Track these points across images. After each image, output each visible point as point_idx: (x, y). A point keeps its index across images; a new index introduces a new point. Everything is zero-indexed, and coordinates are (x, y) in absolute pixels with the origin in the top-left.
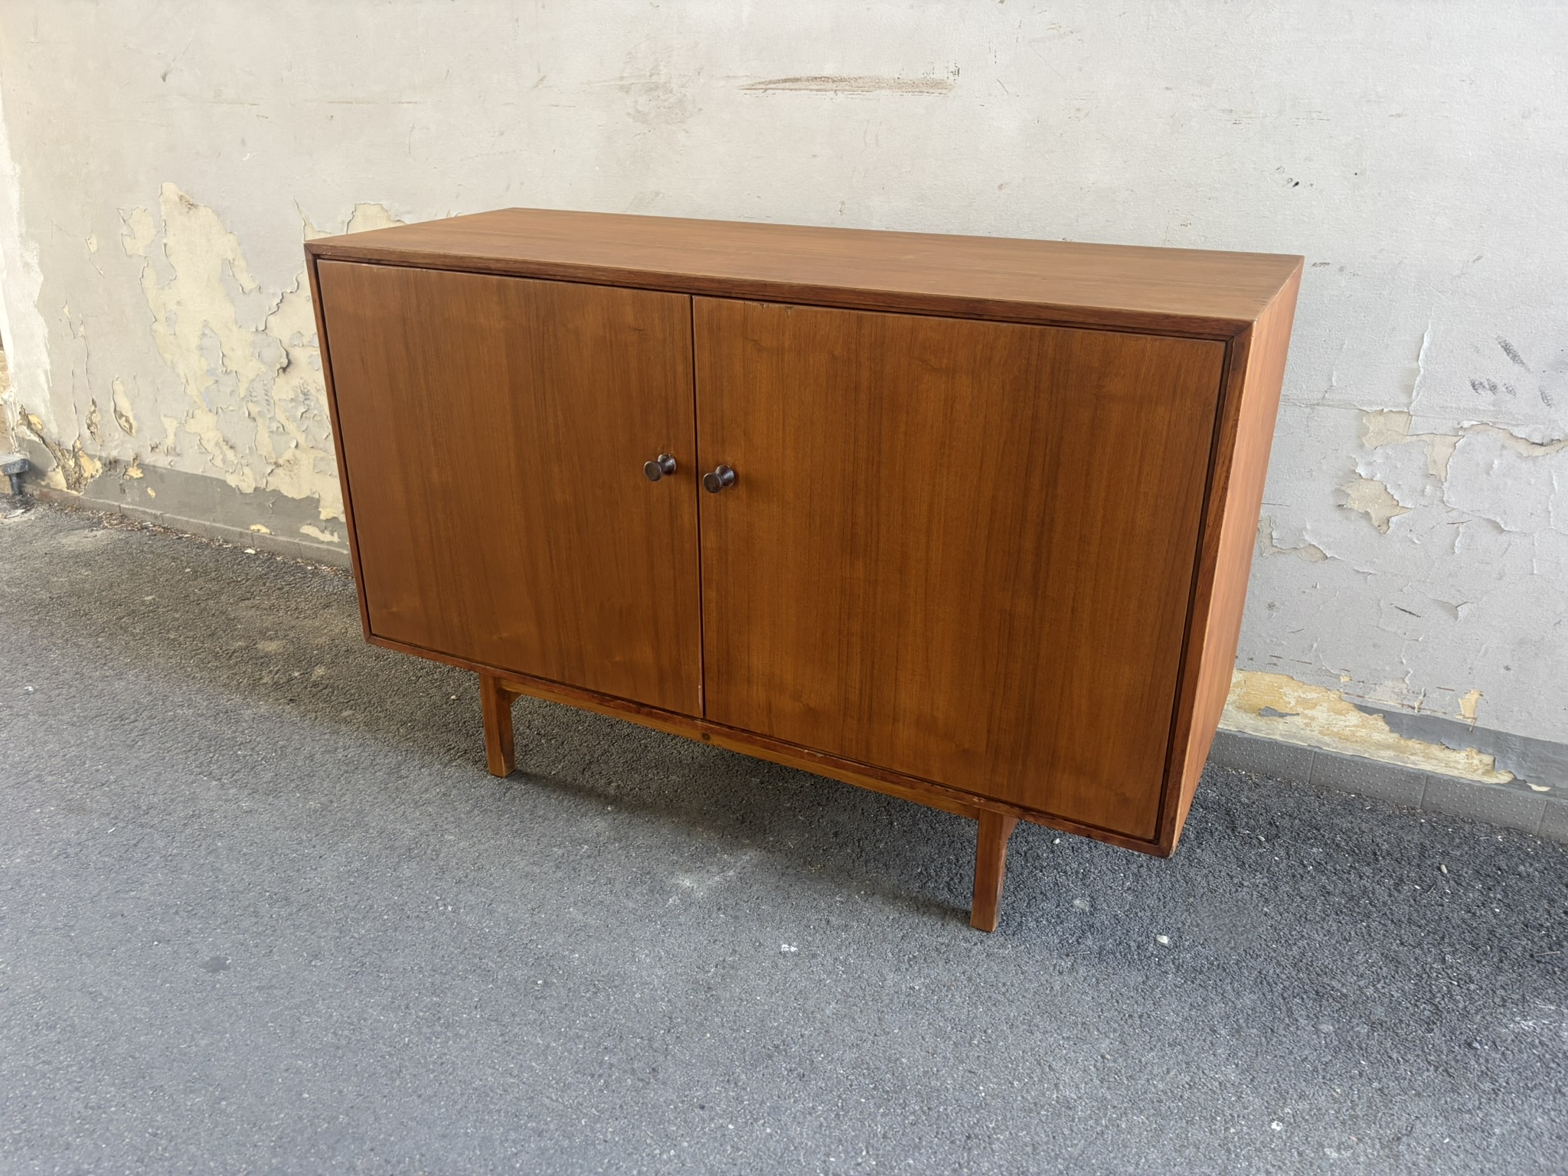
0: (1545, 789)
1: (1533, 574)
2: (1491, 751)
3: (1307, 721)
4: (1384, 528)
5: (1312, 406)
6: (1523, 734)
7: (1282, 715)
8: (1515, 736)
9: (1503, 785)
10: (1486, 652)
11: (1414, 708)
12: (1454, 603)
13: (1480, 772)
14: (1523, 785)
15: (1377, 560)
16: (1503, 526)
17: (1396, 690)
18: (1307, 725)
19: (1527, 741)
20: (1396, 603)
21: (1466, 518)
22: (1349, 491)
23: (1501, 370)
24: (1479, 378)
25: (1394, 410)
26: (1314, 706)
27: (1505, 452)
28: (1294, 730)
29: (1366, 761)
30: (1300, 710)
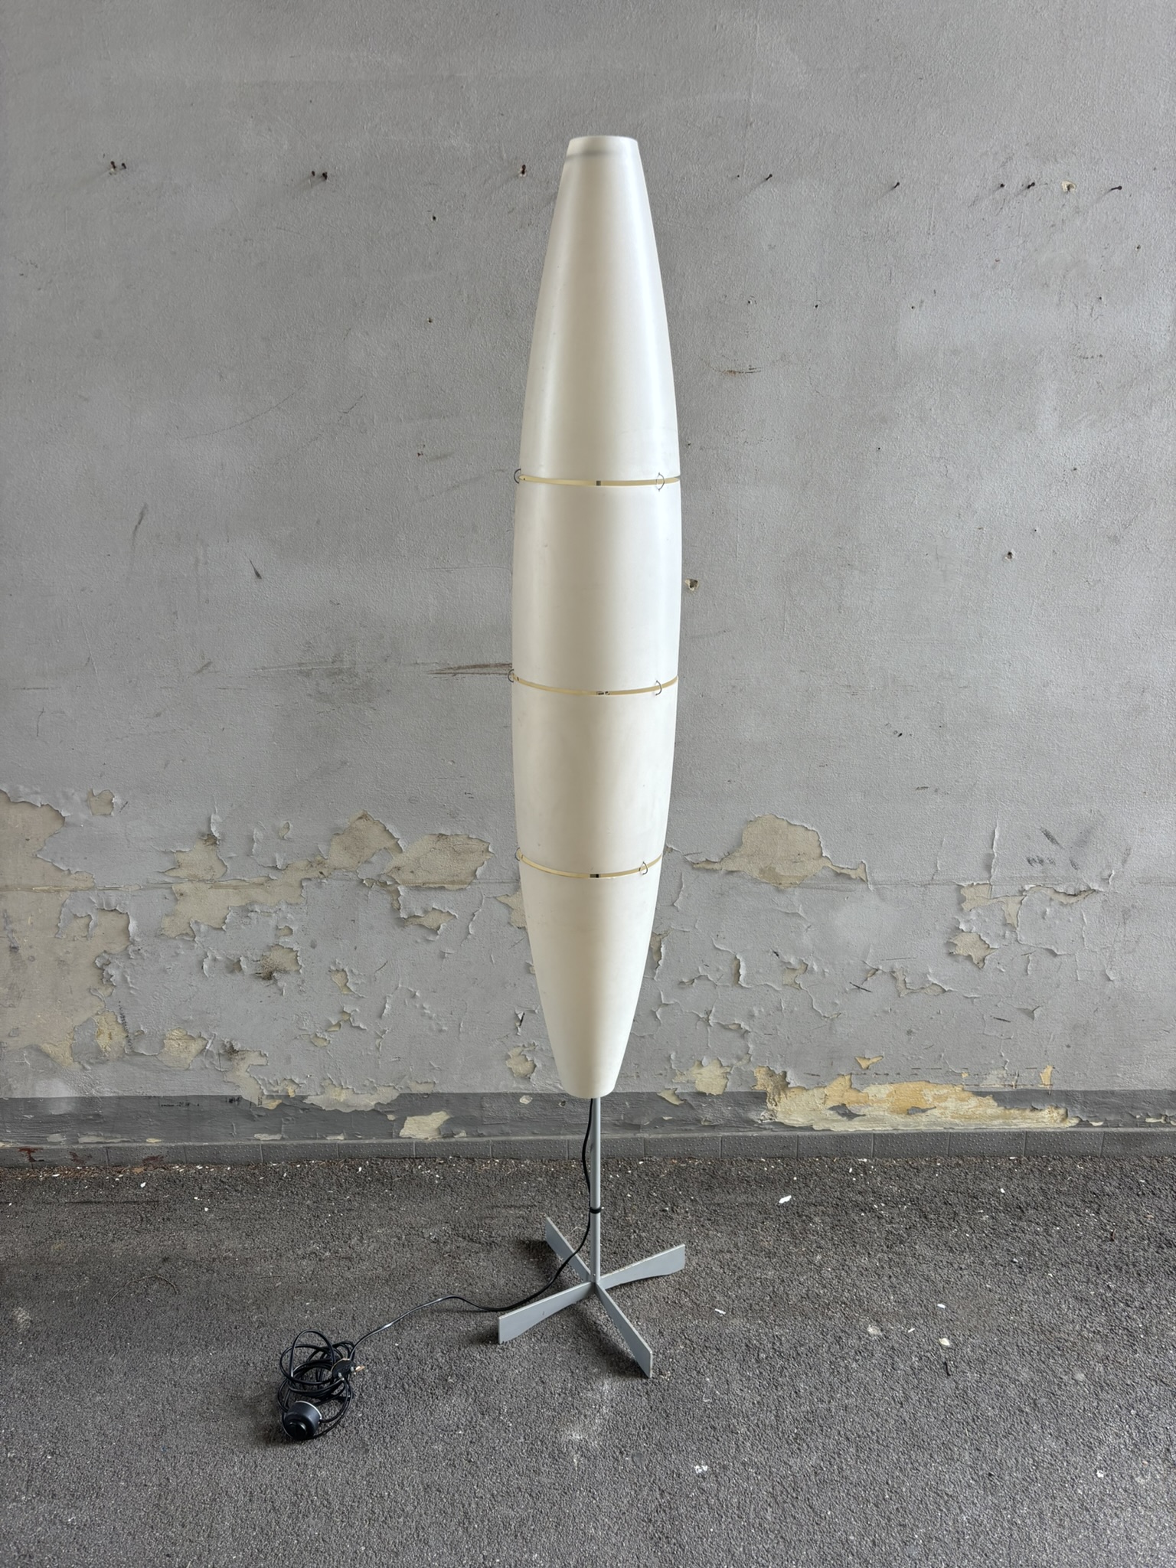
0: (1101, 1123)
1: (1077, 980)
2: (1064, 1105)
3: (943, 1110)
4: (981, 965)
5: (925, 886)
6: (1082, 1088)
7: (924, 1111)
8: (1077, 1091)
9: (1074, 1127)
10: (1054, 1038)
11: (1012, 1086)
12: (1031, 1008)
13: (1058, 1121)
14: (1088, 1124)
15: (979, 988)
16: (1056, 951)
17: (1000, 1076)
18: (942, 1114)
19: (1085, 1093)
20: (994, 1015)
21: (1033, 949)
22: (955, 942)
23: (1046, 849)
24: (1033, 855)
25: (981, 883)
26: (944, 1098)
27: (1053, 903)
28: (933, 1120)
29: (985, 1131)
30: (936, 1104)
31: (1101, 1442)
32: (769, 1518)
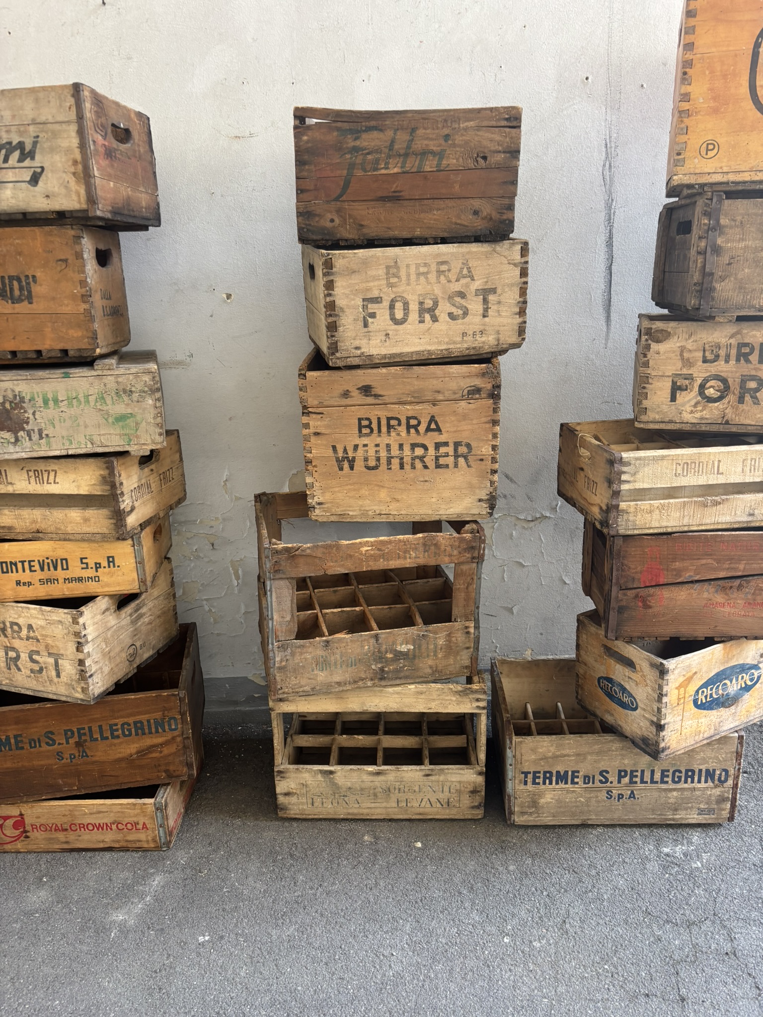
1: (542, 584)
10: (530, 628)
12: (511, 606)
16: (524, 564)
20: (484, 612)
23: (507, 487)
27: (517, 528)
31: (513, 915)
32: (242, 974)
